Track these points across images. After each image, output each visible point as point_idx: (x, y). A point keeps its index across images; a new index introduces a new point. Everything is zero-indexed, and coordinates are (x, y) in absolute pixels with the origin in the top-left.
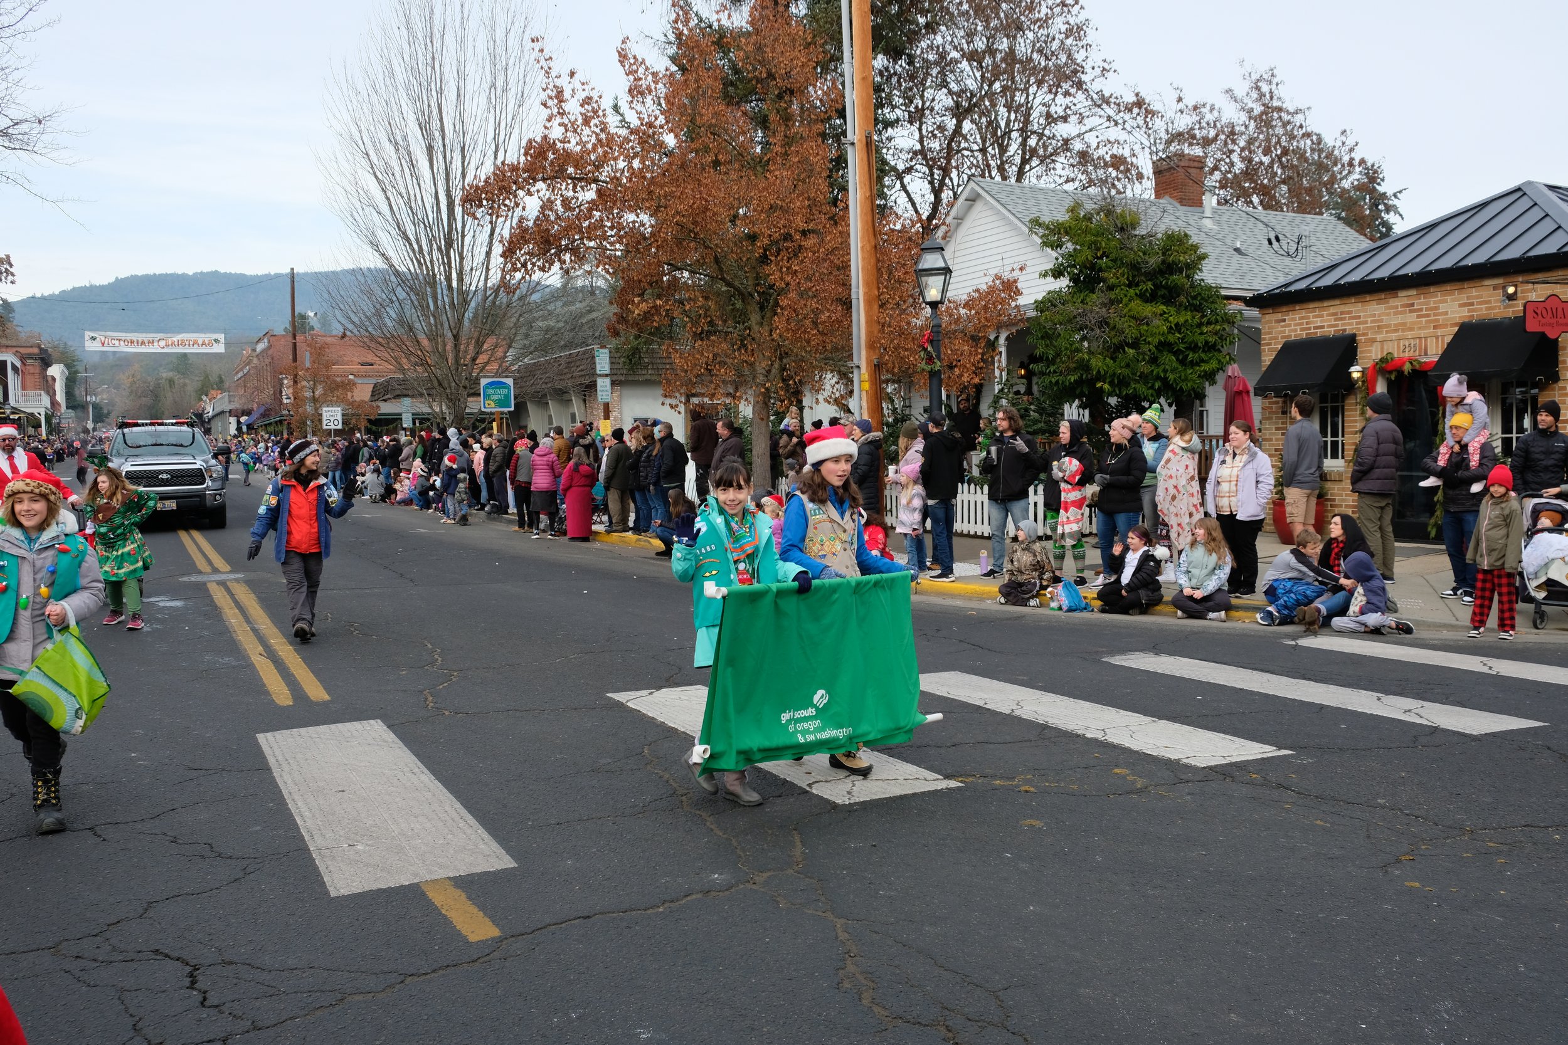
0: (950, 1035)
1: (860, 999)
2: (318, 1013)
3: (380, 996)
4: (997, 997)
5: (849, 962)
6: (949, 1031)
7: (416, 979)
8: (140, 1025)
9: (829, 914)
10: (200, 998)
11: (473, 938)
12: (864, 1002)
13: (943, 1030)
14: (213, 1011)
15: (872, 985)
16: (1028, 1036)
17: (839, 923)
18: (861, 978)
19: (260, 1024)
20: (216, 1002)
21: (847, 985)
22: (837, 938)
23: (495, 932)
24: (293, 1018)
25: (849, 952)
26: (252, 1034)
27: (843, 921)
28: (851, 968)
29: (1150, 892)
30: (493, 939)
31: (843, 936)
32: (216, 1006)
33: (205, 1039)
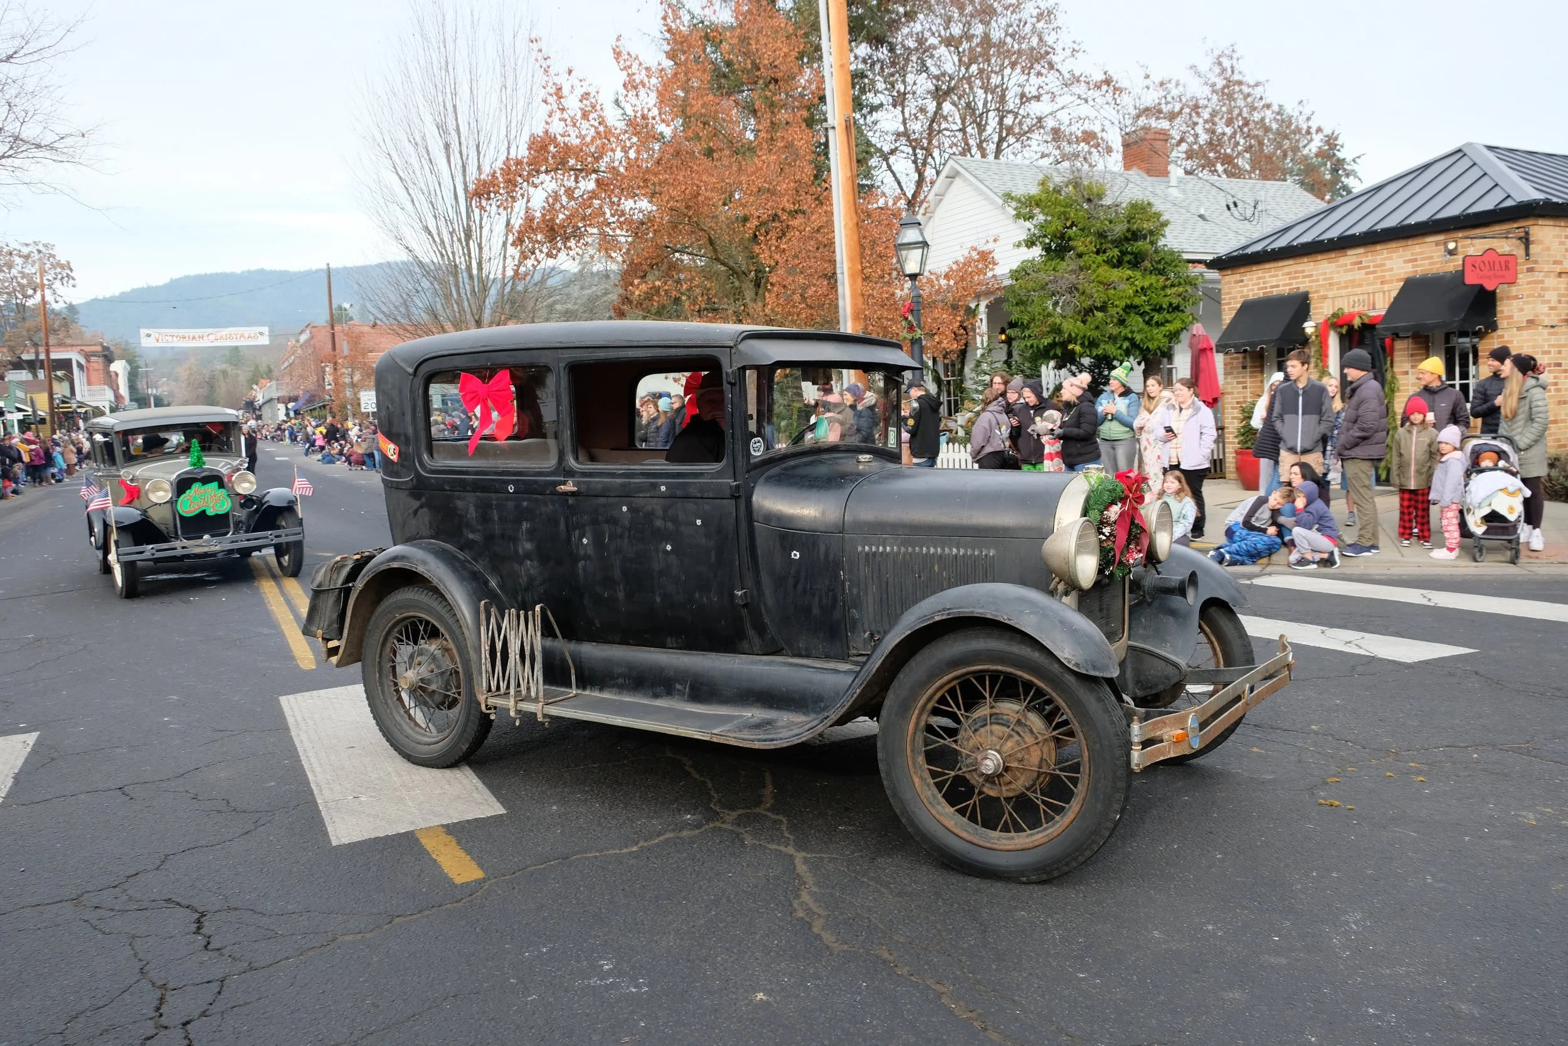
0: (892, 958)
1: (810, 927)
2: (311, 953)
3: (368, 936)
5: (803, 893)
7: (401, 919)
8: (146, 969)
9: (791, 850)
10: (205, 943)
11: (458, 880)
12: (814, 929)
14: (216, 954)
17: (799, 857)
18: (814, 907)
19: (255, 965)
20: (218, 946)
21: (800, 914)
22: (795, 871)
23: (479, 874)
24: (287, 958)
25: (804, 883)
26: (248, 974)
27: (802, 855)
30: (476, 881)
31: (800, 869)
32: (219, 949)
33: (206, 980)
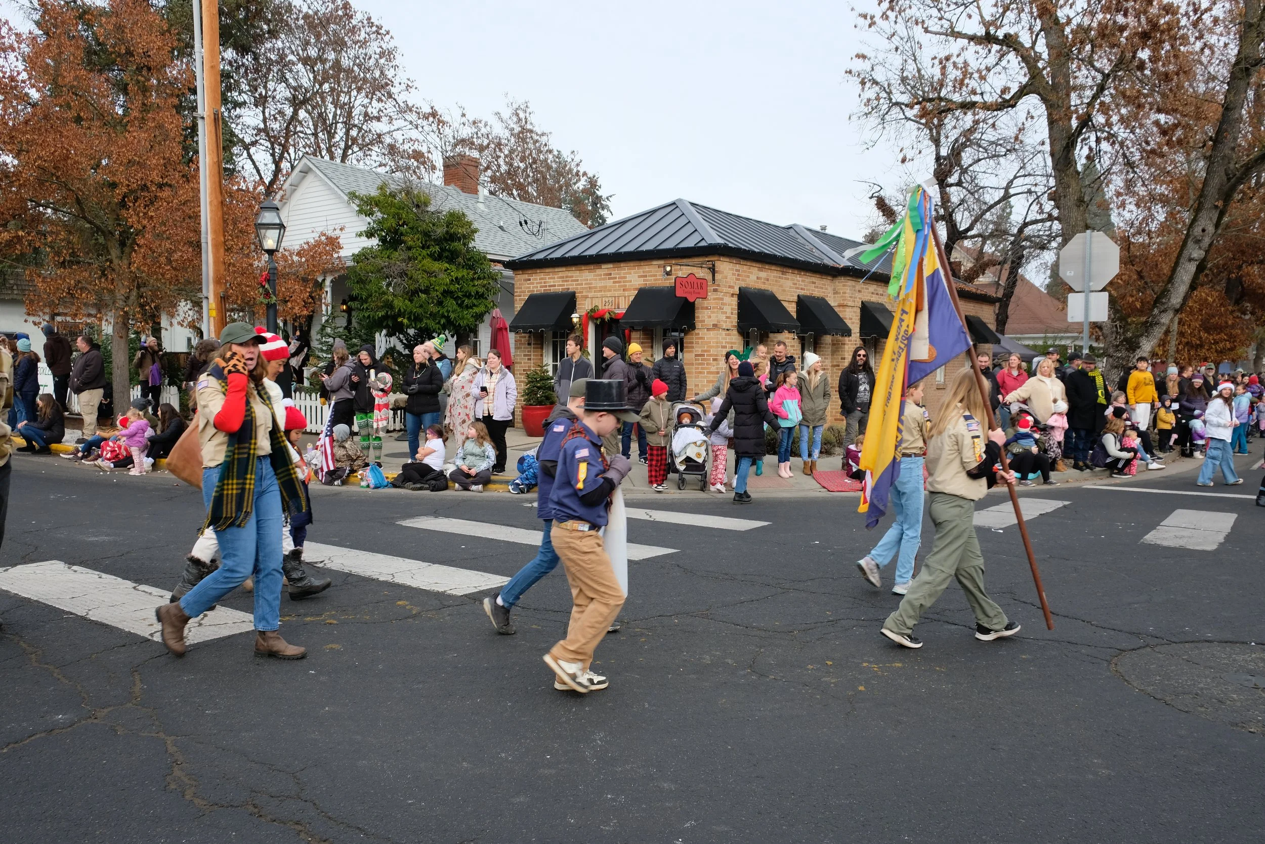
0: (256, 810)
1: (183, 796)
4: (295, 777)
5: (176, 769)
6: (256, 808)
9: (162, 735)
12: (187, 797)
13: (251, 808)
15: (194, 783)
16: (317, 802)
17: (169, 740)
18: (186, 780)
21: (173, 786)
22: (166, 751)
25: (176, 761)
27: (173, 738)
28: (177, 772)
29: (415, 687)
31: (172, 749)
